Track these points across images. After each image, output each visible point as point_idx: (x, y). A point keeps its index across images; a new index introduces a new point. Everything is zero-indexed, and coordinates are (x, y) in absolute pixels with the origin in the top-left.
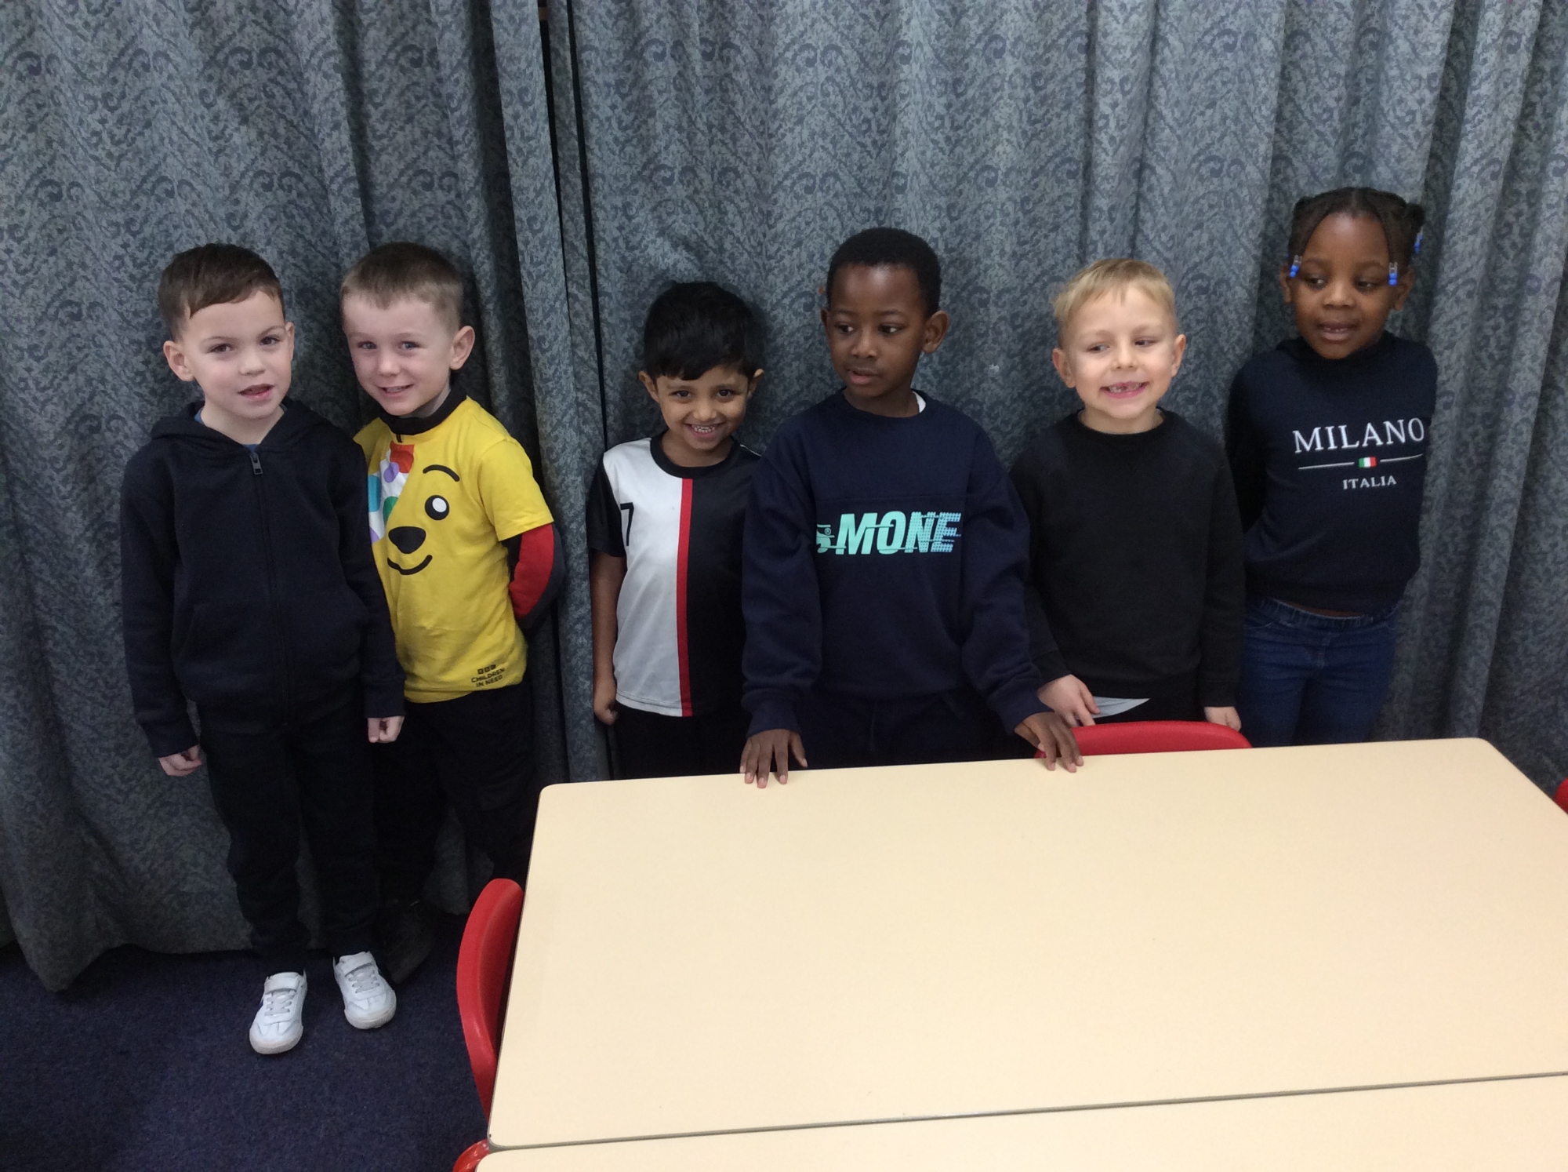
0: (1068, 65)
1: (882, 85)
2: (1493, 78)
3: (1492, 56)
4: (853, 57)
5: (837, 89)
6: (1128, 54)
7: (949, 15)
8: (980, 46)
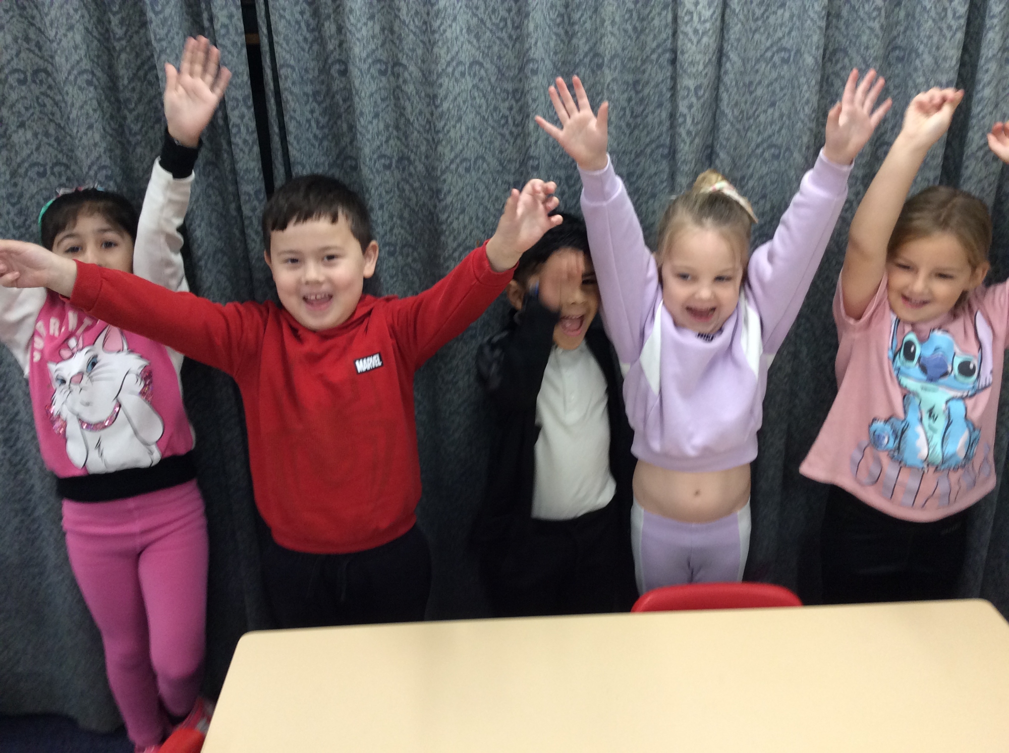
0: (658, 75)
1: (515, 91)
2: (994, 84)
3: (993, 67)
4: (492, 69)
5: (481, 94)
6: (701, 67)
7: (564, 38)
8: (587, 60)
